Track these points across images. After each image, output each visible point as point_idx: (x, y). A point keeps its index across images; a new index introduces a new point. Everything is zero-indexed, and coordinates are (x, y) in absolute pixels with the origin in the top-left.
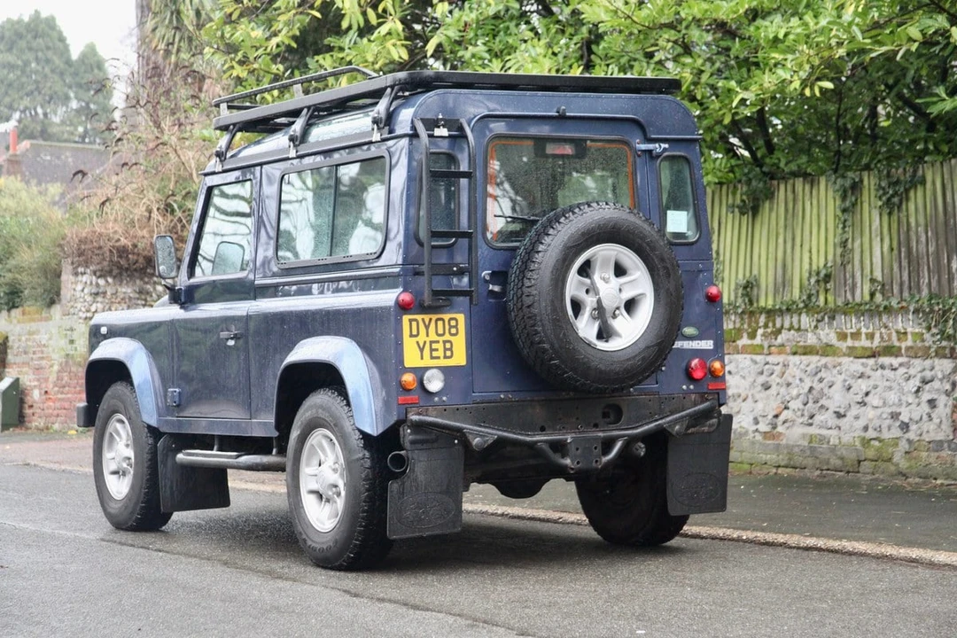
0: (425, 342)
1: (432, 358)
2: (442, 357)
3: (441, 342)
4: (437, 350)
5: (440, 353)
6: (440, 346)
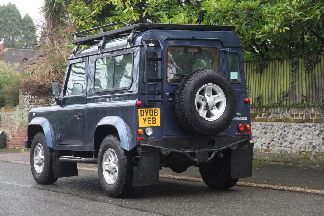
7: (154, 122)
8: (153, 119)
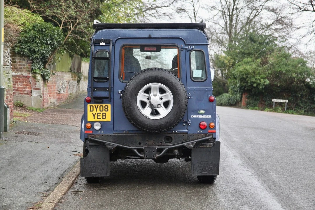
0: (95, 113)
1: (98, 118)
2: (102, 118)
3: (102, 113)
4: (100, 116)
5: (101, 117)
6: (101, 115)
7: (104, 117)
8: (103, 115)
